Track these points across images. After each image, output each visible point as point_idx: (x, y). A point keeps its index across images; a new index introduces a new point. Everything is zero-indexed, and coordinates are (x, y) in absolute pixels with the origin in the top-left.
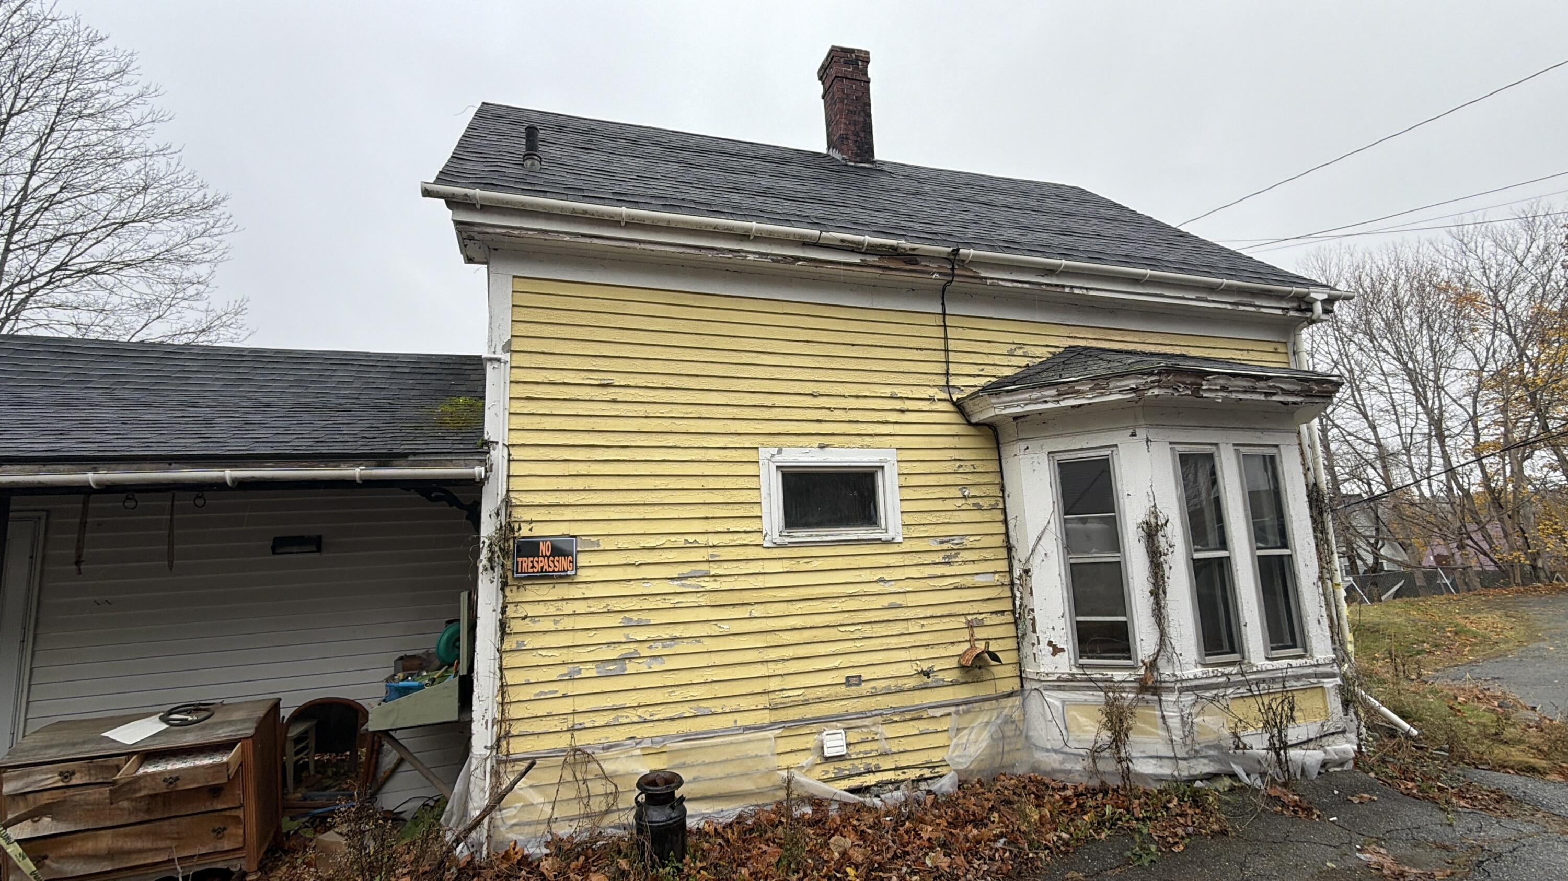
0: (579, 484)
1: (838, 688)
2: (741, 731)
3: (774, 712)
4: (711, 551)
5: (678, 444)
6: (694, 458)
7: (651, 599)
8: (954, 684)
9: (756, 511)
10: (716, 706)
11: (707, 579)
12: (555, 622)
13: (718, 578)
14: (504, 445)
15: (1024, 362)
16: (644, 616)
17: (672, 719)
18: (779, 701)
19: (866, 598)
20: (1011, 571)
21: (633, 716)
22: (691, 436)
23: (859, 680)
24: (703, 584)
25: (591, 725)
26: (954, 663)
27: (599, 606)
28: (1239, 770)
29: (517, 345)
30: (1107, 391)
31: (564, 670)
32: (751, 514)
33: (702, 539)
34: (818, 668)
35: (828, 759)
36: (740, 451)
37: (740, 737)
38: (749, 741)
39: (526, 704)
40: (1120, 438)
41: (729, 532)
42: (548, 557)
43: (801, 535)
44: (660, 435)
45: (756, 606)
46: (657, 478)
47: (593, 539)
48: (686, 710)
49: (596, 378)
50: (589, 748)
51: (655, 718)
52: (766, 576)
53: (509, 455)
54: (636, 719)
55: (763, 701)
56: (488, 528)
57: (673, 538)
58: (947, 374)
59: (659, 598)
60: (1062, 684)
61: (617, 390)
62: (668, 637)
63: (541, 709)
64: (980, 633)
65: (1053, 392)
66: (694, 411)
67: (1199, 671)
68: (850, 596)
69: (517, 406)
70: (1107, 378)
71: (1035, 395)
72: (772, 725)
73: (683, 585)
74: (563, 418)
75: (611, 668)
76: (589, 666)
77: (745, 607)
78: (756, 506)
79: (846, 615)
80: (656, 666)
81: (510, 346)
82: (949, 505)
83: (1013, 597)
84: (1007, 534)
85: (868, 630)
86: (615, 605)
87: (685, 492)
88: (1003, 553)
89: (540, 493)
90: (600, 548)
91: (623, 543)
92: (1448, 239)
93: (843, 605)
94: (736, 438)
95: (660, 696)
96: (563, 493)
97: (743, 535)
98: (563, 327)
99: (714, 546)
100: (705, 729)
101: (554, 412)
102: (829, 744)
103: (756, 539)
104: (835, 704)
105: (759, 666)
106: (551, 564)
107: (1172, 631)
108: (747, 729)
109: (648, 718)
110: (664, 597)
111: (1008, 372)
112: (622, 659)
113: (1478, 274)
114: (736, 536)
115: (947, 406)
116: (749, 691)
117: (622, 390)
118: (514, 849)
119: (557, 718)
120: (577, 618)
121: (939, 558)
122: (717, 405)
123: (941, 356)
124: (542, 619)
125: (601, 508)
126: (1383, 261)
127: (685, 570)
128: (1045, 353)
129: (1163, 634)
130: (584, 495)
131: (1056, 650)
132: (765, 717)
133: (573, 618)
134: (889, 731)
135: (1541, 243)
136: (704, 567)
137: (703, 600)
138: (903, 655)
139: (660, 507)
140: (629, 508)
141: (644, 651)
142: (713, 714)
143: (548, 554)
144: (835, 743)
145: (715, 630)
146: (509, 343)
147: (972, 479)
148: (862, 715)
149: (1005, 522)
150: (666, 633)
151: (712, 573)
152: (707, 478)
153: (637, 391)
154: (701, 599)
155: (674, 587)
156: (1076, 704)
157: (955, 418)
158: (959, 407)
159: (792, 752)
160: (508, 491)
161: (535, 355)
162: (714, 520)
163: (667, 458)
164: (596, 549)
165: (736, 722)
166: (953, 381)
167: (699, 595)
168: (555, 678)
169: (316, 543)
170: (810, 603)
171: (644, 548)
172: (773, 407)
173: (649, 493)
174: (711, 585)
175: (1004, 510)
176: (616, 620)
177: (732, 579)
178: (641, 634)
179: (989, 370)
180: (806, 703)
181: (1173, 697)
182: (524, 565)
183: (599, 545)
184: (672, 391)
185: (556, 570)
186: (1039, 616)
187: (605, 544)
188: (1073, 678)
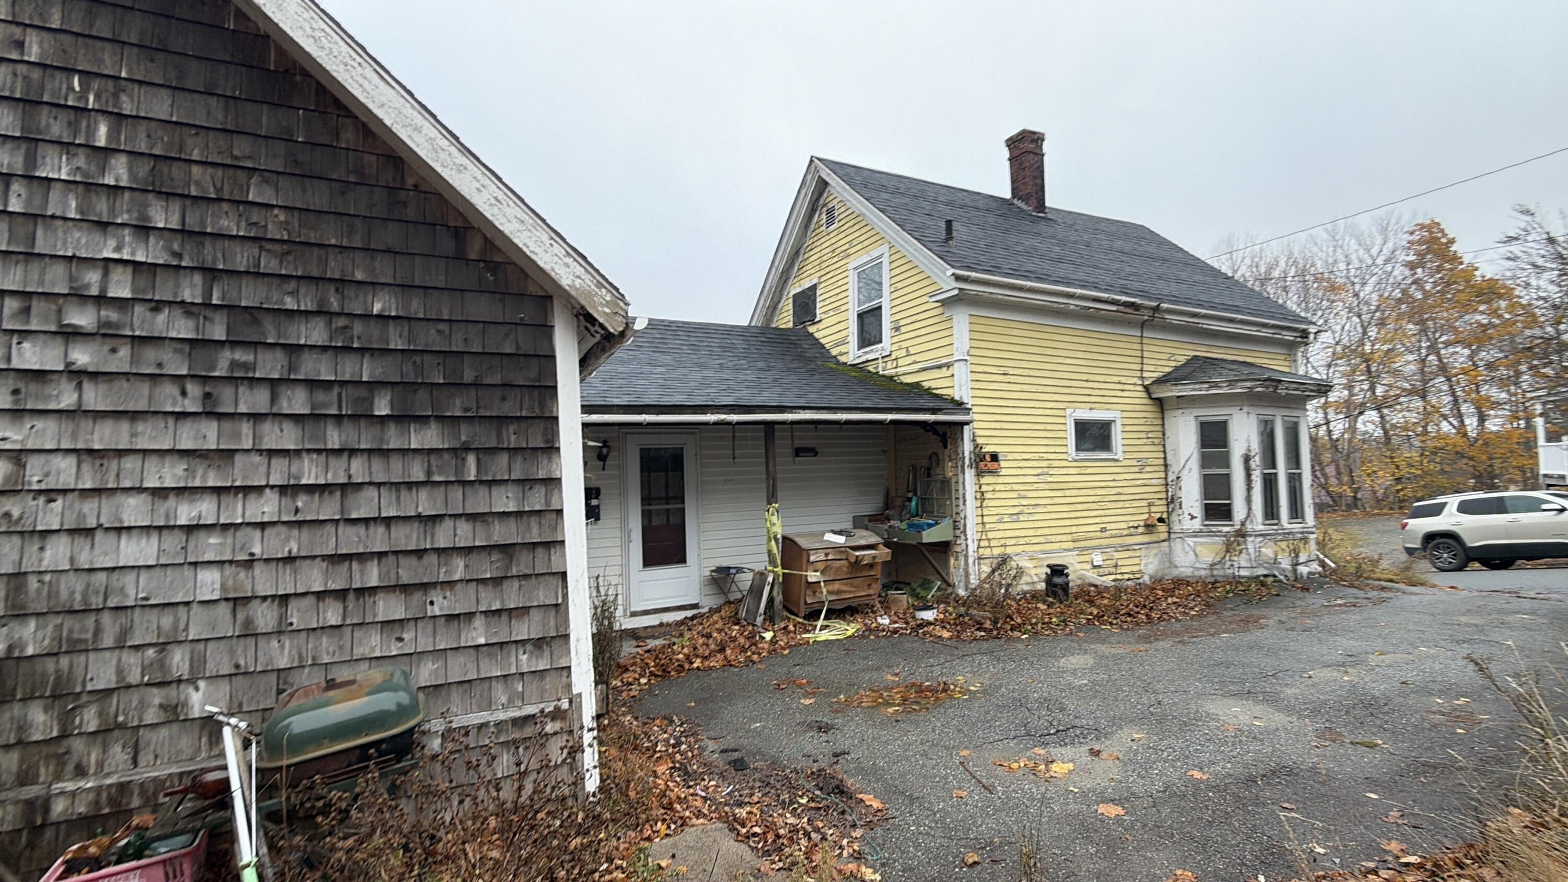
0: (998, 425)
1: (1097, 533)
2: (1063, 551)
3: (1075, 543)
4: (1049, 462)
5: (1035, 406)
6: (1041, 413)
7: (1028, 485)
8: (1142, 534)
9: (1065, 442)
10: (1053, 538)
11: (1048, 476)
12: (994, 494)
13: (1052, 476)
14: (970, 404)
15: (1174, 364)
16: (1025, 493)
17: (1037, 543)
19: (1108, 489)
20: (1166, 478)
21: (1022, 541)
22: (1039, 402)
23: (1105, 530)
24: (1047, 478)
25: (1009, 544)
26: (1142, 523)
27: (1009, 487)
28: (1276, 573)
30: (1235, 387)
31: (998, 517)
32: (1063, 444)
33: (1046, 456)
34: (1092, 522)
35: (1095, 567)
36: (1057, 410)
37: (1063, 554)
38: (1066, 556)
40: (1234, 411)
41: (1056, 453)
42: (991, 462)
43: (1083, 455)
44: (1027, 401)
45: (1066, 490)
46: (1027, 424)
47: (1005, 454)
48: (1042, 540)
49: (1002, 370)
51: (1031, 542)
52: (1070, 476)
54: (1025, 543)
55: (1069, 537)
56: (967, 447)
57: (1034, 455)
58: (1142, 370)
59: (1031, 484)
60: (1195, 534)
62: (1034, 504)
63: (990, 535)
64: (1153, 509)
65: (1206, 386)
66: (1041, 389)
67: (1262, 527)
68: (1102, 487)
69: (972, 385)
70: (1236, 381)
71: (1197, 386)
72: (1074, 549)
73: (1039, 479)
74: (990, 391)
75: (1015, 517)
76: (1007, 516)
77: (1062, 491)
78: (1065, 439)
79: (1101, 497)
80: (1031, 518)
81: (969, 352)
82: (1142, 442)
83: (1167, 491)
84: (1165, 458)
85: (1109, 505)
86: (1016, 487)
87: (1038, 431)
88: (1163, 468)
89: (988, 430)
91: (1017, 456)
93: (1100, 492)
94: (1057, 403)
95: (1032, 532)
97: (1062, 455)
98: (986, 342)
99: (1050, 460)
101: (987, 388)
102: (1096, 559)
103: (1064, 456)
104: (1097, 541)
105: (1067, 520)
106: (992, 466)
107: (1254, 507)
108: (1066, 550)
109: (1029, 542)
111: (1168, 370)
112: (1018, 514)
114: (1059, 455)
115: (1140, 388)
116: (1064, 532)
117: (1011, 377)
119: (996, 540)
120: (1001, 492)
121: (1136, 469)
122: (1049, 385)
123: (1139, 360)
125: (1008, 438)
127: (1039, 471)
129: (1250, 509)
130: (1001, 431)
131: (1193, 518)
132: (1070, 545)
133: (999, 493)
134: (1117, 555)
136: (1047, 470)
137: (1047, 486)
138: (1122, 518)
139: (1029, 439)
141: (1026, 510)
142: (1053, 542)
143: (991, 460)
144: (1098, 559)
145: (1052, 502)
146: (969, 350)
147: (1152, 428)
148: (1108, 547)
149: (1164, 452)
150: (1034, 502)
151: (1050, 473)
152: (1046, 424)
153: (1018, 377)
155: (1035, 479)
156: (1201, 544)
157: (1144, 395)
158: (1146, 388)
159: (1082, 562)
160: (973, 428)
161: (978, 357)
162: (1049, 446)
163: (1031, 413)
164: (1007, 459)
165: (1061, 546)
166: (1145, 375)
167: (1045, 484)
168: (996, 521)
169: (813, 452)
170: (1086, 490)
171: (1024, 459)
172: (1070, 387)
173: (1025, 431)
174: (1050, 479)
175: (1164, 446)
176: (1015, 495)
177: (1057, 476)
178: (1024, 502)
179: (1160, 369)
180: (1086, 540)
181: (1249, 539)
182: (984, 466)
183: (1008, 457)
184: (1031, 378)
185: (993, 468)
186: (1183, 499)
187: (1010, 457)
188: (1201, 531)
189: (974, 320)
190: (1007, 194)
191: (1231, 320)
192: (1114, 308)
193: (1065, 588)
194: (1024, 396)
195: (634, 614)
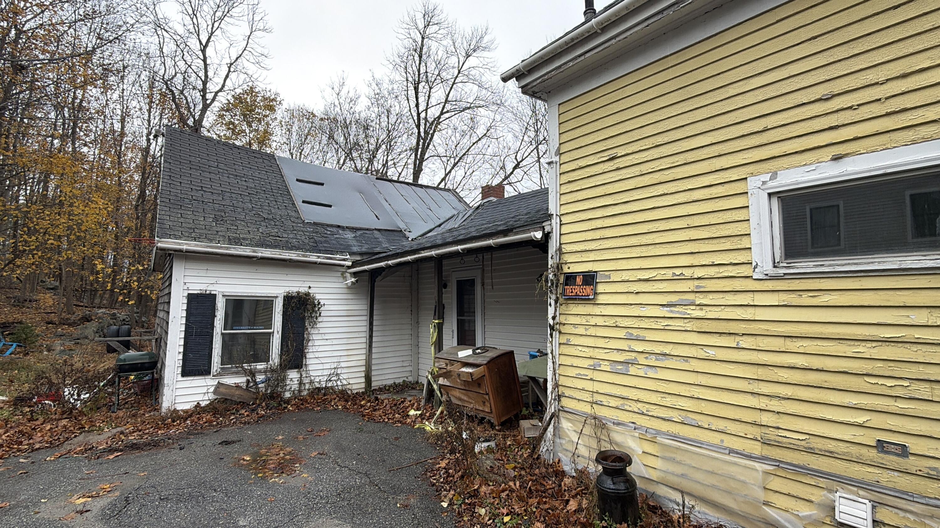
0: (598, 235)
1: (864, 451)
2: (727, 452)
3: (766, 447)
4: (697, 283)
5: (666, 192)
6: (680, 201)
7: (647, 320)
9: (745, 243)
10: (704, 421)
11: (694, 307)
12: (586, 330)
13: (704, 308)
14: (557, 215)
16: (642, 333)
17: (664, 419)
18: (773, 438)
19: (920, 347)
21: (635, 407)
22: (678, 182)
23: (904, 452)
24: (689, 312)
25: (607, 404)
27: (610, 322)
29: (564, 149)
31: (591, 362)
32: (739, 247)
33: (688, 273)
34: (829, 417)
36: (726, 186)
37: (727, 458)
38: (735, 464)
39: (572, 379)
41: (713, 265)
42: (580, 286)
43: (807, 265)
44: (652, 187)
45: (744, 338)
46: (650, 223)
47: (607, 273)
48: (676, 416)
49: (606, 156)
50: (604, 419)
51: (650, 414)
52: (757, 308)
53: (561, 221)
54: (636, 410)
55: (755, 432)
57: (663, 272)
59: (652, 320)
61: (620, 160)
62: (659, 352)
63: (580, 384)
66: (680, 159)
69: (565, 189)
72: (762, 459)
73: (672, 311)
74: (588, 190)
75: (620, 367)
76: (606, 363)
77: (732, 337)
78: (745, 237)
79: (880, 364)
80: (651, 374)
81: (559, 151)
86: (621, 322)
87: (673, 232)
89: (577, 244)
90: (610, 280)
91: (625, 276)
93: (872, 351)
94: (722, 174)
95: (655, 398)
96: (589, 242)
97: (730, 268)
98: (586, 126)
99: (699, 278)
100: (692, 437)
101: (583, 188)
102: (842, 508)
103: (744, 270)
104: (857, 467)
105: (749, 397)
106: (581, 291)
108: (732, 451)
109: (645, 412)
110: (656, 320)
112: (626, 363)
114: (722, 269)
116: (737, 417)
117: (624, 159)
118: (558, 463)
119: (588, 392)
120: (597, 328)
122: (702, 147)
124: (579, 326)
125: (611, 250)
127: (674, 298)
130: (601, 242)
132: (756, 449)
133: (594, 328)
136: (691, 297)
137: (689, 326)
139: (653, 247)
140: (630, 249)
141: (641, 359)
142: (699, 427)
143: (580, 284)
144: (853, 511)
145: (701, 353)
146: (559, 149)
148: (903, 494)
150: (658, 349)
151: (698, 303)
152: (692, 217)
153: (633, 156)
154: (687, 325)
155: (664, 312)
159: (789, 495)
160: (560, 244)
161: (572, 152)
162: (700, 255)
163: (657, 206)
164: (608, 280)
165: (722, 441)
167: (686, 321)
168: (586, 367)
170: (819, 343)
171: (640, 280)
172: (765, 130)
173: (644, 236)
174: (697, 313)
176: (621, 333)
177: (719, 309)
178: (639, 347)
180: (811, 451)
182: (568, 291)
183: (610, 278)
184: (661, 148)
185: (584, 294)
187: (615, 277)
194: (647, 180)
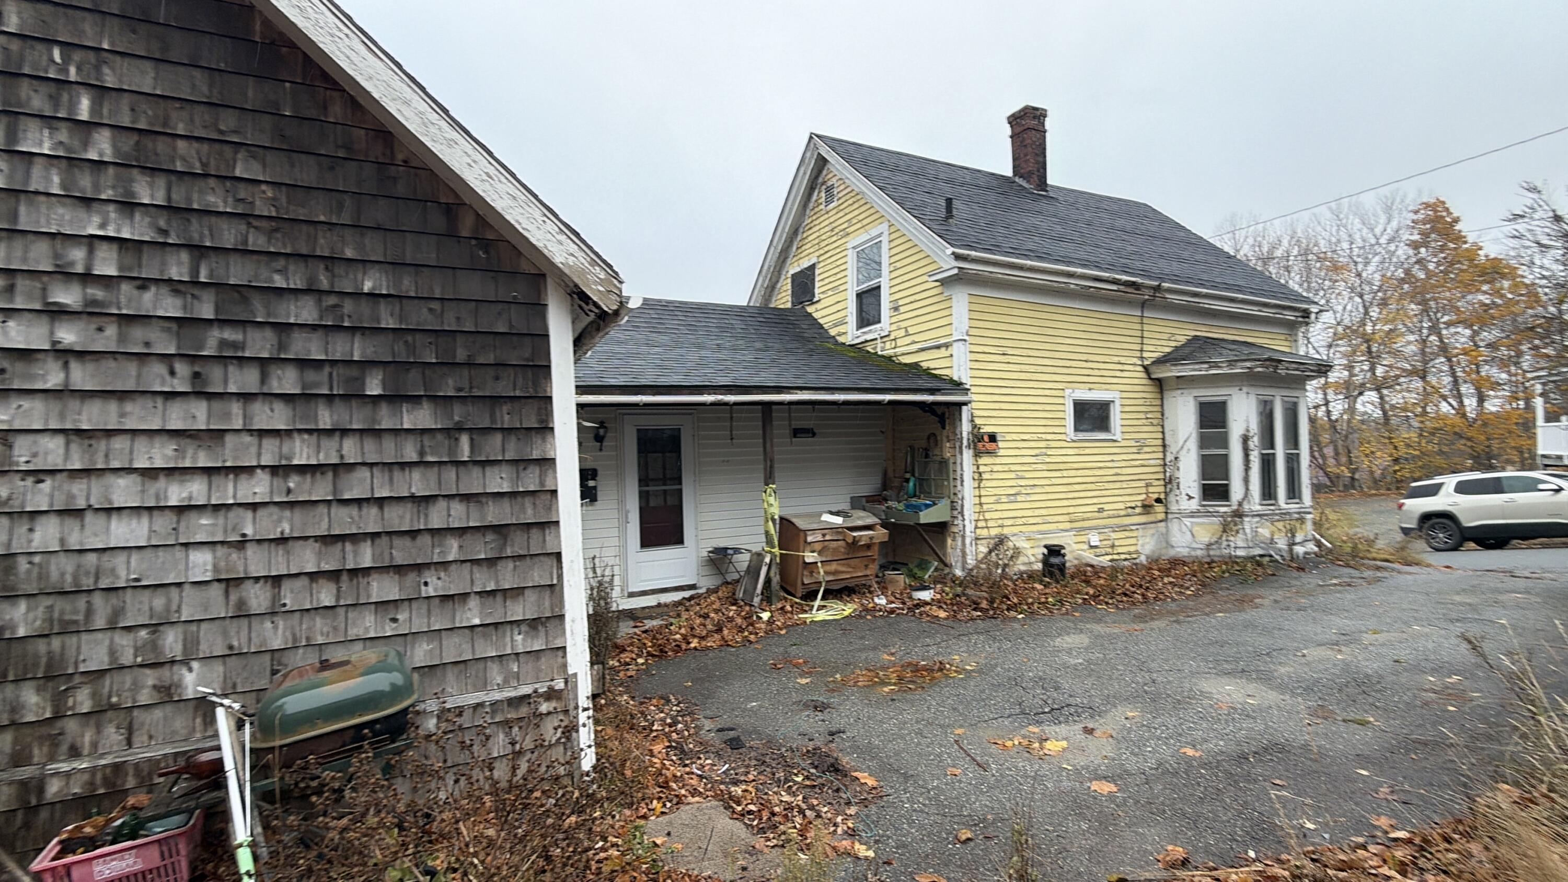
0: (996, 406)
1: (1094, 513)
2: (1060, 531)
3: (1071, 523)
4: (1047, 442)
5: (1034, 387)
6: (1041, 394)
7: (1025, 465)
8: (1139, 514)
9: (1063, 423)
10: (1050, 519)
11: (1046, 457)
12: (992, 475)
13: (1050, 457)
14: (969, 385)
15: (1174, 344)
16: (1023, 474)
17: (1035, 524)
18: (1073, 518)
19: (1106, 469)
20: (1164, 459)
21: (1020, 521)
22: (1038, 382)
23: (1102, 510)
24: (1045, 459)
25: (1007, 525)
26: (1139, 504)
27: (1007, 468)
28: (1272, 553)
29: (971, 332)
30: (1235, 367)
33: (1044, 436)
34: (1089, 503)
35: (1092, 547)
36: (1056, 391)
37: (1060, 534)
38: (1064, 536)
40: (1233, 391)
41: (1054, 433)
42: (989, 443)
43: (1081, 436)
45: (1064, 471)
46: (1025, 404)
47: (1003, 434)
49: (1001, 350)
50: (1007, 535)
51: (1028, 523)
52: (1069, 456)
55: (1066, 518)
56: (966, 427)
57: (1032, 435)
58: (1142, 351)
59: (1028, 465)
60: (1192, 514)
61: (1009, 357)
62: (1032, 484)
63: (988, 516)
64: (1151, 489)
65: (1206, 366)
66: (1041, 369)
67: (1259, 508)
68: (1100, 468)
69: (971, 365)
70: (1236, 361)
71: (1197, 367)
72: (1071, 530)
73: (1037, 459)
74: (989, 371)
75: (1012, 498)
76: (1004, 497)
77: (1060, 471)
78: (1064, 420)
79: (1098, 477)
80: (1028, 498)
81: (968, 332)
82: (1139, 422)
83: (1165, 472)
84: (1163, 439)
85: (1107, 486)
86: (1013, 468)
87: (1036, 412)
88: (1161, 449)
89: (986, 411)
91: (1015, 437)
92: (1328, 215)
93: (1097, 472)
94: (1056, 384)
95: (1029, 513)
96: (991, 410)
97: (1061, 435)
99: (1048, 440)
100: (1046, 529)
101: (986, 368)
102: (1093, 540)
103: (1063, 437)
104: (1094, 521)
105: (1065, 501)
106: (990, 446)
107: (1251, 488)
108: (1062, 530)
110: (1030, 465)
111: (1168, 350)
112: (1016, 494)
113: (1345, 245)
114: (1057, 435)
115: (1140, 369)
116: (1062, 512)
117: (1011, 357)
119: (994, 520)
121: (1134, 450)
122: (1048, 366)
123: (1139, 340)
124: (986, 473)
125: (1005, 419)
126: (1277, 229)
127: (1038, 451)
128: (1183, 339)
129: (1247, 489)
130: (999, 412)
131: (1190, 498)
132: (1068, 526)
133: (998, 473)
134: (1114, 535)
135: (1394, 224)
136: (1045, 451)
137: (1044, 467)
138: (1120, 499)
139: (1027, 419)
140: (1015, 419)
141: (1024, 491)
142: (1050, 522)
143: (989, 441)
144: (1095, 540)
145: (1050, 482)
146: (968, 330)
147: (1151, 409)
148: (1105, 527)
149: (1163, 433)
150: (1031, 482)
151: (1048, 454)
152: (1045, 405)
153: (1018, 357)
155: (1033, 460)
156: (1198, 524)
157: (1143, 375)
158: (1146, 369)
159: (1079, 542)
161: (977, 337)
162: (1048, 427)
163: (1030, 394)
164: (1005, 439)
165: (1057, 527)
166: (1145, 355)
167: (1043, 464)
168: (993, 502)
169: (811, 433)
170: (1084, 471)
171: (1022, 440)
172: (1069, 367)
173: (1024, 412)
174: (1048, 460)
175: (1163, 426)
176: (1013, 475)
177: (1055, 457)
178: (1023, 483)
179: (1160, 349)
180: (1083, 520)
181: (1246, 519)
182: (982, 446)
184: (1030, 358)
185: (991, 449)
186: (1182, 481)
187: (1008, 437)
188: (1199, 511)
189: (974, 300)
190: (1009, 172)
191: (1232, 300)
192: (1115, 287)
193: (1062, 568)
194: (1023, 376)
195: (632, 595)
